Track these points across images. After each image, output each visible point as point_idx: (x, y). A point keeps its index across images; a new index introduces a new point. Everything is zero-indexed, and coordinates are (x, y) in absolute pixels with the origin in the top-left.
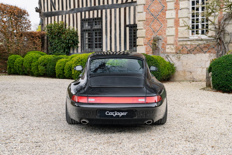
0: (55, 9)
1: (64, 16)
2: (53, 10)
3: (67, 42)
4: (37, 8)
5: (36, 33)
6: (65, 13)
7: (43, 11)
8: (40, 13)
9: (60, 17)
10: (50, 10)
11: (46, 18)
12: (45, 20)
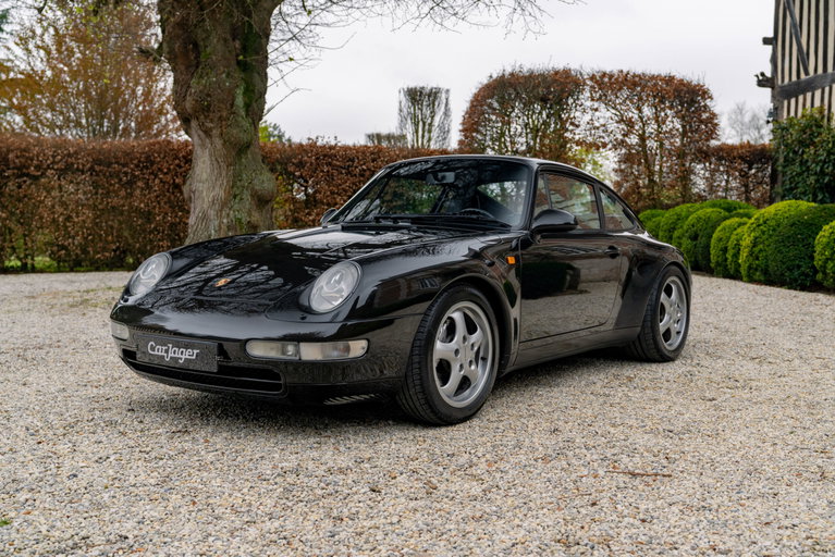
0: (807, 73)
1: (827, 89)
2: (803, 76)
3: (818, 169)
4: (763, 74)
5: (733, 148)
6: (829, 80)
7: (780, 82)
8: (773, 88)
9: (818, 93)
10: (794, 78)
11: (786, 103)
12: (783, 107)
